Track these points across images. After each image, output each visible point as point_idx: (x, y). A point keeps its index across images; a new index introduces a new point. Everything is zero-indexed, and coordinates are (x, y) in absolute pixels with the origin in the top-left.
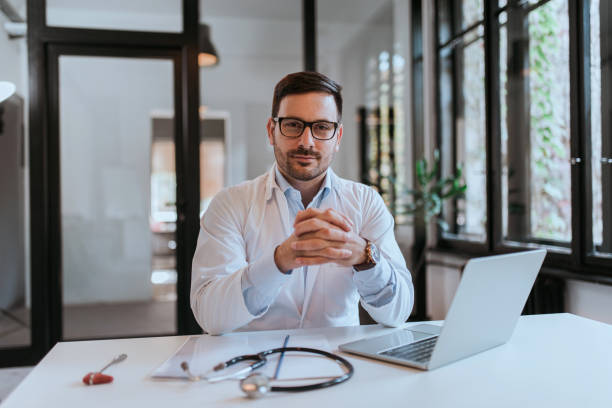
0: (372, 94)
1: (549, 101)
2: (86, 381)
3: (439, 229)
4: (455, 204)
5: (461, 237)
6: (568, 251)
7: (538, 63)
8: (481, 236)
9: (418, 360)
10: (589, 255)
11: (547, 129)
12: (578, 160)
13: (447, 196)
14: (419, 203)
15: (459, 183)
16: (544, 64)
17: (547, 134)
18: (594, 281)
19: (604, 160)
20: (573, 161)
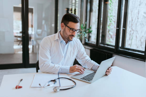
0: (70, 5)
1: (112, 13)
2: (16, 88)
3: (85, 40)
4: (89, 34)
5: (90, 42)
6: (114, 48)
7: (110, 3)
8: (95, 42)
9: (89, 81)
10: (118, 49)
11: (111, 19)
12: (118, 28)
13: (88, 33)
14: (81, 34)
15: (91, 30)
16: (112, 4)
17: (111, 20)
18: (119, 55)
19: (123, 28)
20: (117, 28)
